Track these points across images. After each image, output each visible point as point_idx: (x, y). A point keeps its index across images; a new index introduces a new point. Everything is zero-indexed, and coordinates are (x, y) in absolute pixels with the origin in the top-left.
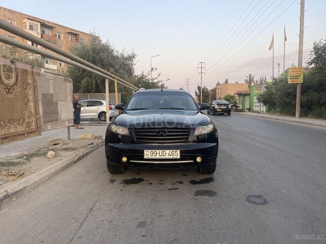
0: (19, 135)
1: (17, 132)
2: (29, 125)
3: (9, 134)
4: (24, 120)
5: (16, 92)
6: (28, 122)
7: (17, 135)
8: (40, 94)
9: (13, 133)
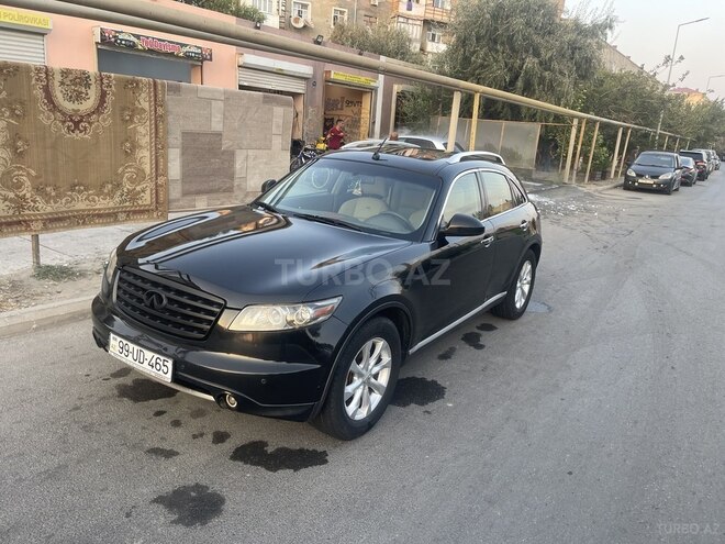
0: (100, 216)
1: (95, 210)
2: (133, 195)
3: (72, 211)
4: (119, 186)
5: (97, 127)
6: (129, 192)
7: (94, 216)
8: (179, 133)
9: (84, 210)
